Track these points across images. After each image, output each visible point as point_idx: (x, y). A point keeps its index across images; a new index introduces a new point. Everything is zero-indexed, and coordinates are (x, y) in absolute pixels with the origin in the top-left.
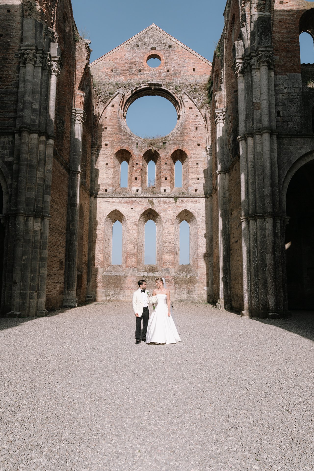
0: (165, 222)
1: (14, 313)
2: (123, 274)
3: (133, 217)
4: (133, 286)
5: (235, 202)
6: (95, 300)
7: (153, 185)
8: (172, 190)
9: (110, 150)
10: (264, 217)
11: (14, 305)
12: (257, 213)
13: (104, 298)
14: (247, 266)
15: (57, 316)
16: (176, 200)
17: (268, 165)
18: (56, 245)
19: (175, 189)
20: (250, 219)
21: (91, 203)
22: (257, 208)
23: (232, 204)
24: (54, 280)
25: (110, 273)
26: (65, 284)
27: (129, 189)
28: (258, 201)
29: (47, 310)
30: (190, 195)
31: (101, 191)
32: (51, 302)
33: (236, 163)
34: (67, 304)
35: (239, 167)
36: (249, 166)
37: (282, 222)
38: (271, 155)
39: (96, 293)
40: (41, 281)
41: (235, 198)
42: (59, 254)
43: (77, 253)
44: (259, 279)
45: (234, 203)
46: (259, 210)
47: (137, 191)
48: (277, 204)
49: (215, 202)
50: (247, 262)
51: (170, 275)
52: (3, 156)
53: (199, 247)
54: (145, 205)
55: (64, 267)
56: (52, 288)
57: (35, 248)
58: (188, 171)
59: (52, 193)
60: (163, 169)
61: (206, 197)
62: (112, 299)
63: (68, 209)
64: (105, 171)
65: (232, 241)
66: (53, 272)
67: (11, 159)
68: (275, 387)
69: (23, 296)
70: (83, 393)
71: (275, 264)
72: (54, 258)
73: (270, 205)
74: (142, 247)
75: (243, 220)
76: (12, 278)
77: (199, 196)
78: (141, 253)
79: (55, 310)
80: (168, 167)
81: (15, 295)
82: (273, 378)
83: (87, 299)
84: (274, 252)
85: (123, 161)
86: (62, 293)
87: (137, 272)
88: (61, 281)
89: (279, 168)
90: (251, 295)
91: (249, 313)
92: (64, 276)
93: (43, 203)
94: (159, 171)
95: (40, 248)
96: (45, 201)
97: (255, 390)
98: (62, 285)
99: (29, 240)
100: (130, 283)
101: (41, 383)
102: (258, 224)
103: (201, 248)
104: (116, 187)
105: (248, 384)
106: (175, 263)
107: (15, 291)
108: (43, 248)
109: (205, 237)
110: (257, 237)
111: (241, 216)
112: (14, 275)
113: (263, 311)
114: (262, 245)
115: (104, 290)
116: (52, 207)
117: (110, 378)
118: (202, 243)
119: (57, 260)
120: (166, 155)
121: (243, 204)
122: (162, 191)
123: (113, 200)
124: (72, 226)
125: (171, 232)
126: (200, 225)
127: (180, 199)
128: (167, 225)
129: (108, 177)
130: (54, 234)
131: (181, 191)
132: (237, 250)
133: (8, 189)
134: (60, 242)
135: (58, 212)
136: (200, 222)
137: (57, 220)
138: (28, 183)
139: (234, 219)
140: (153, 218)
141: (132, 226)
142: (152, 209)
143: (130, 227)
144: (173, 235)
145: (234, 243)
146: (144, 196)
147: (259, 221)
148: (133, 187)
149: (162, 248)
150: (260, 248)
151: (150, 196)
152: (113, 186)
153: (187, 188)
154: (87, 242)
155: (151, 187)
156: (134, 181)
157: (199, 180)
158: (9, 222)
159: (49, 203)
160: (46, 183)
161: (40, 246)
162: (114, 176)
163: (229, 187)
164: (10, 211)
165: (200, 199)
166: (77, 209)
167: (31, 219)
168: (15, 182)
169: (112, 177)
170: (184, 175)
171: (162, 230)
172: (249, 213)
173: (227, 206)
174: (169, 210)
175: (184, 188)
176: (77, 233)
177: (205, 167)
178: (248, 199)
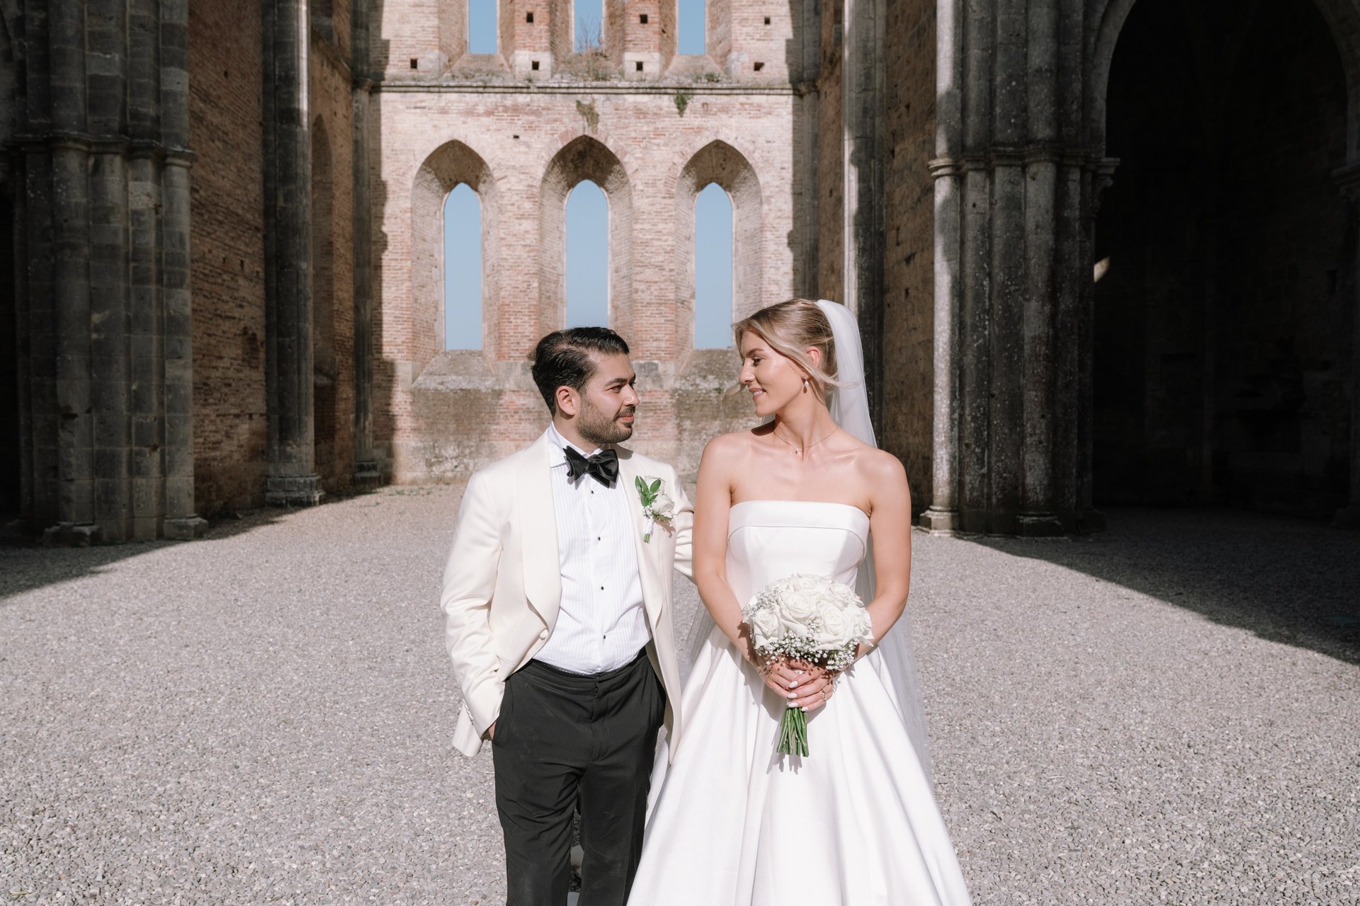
0: (640, 187)
1: (71, 527)
2: (487, 384)
3: (523, 170)
4: (526, 427)
5: (908, 106)
6: (387, 479)
7: (596, 44)
8: (666, 65)
10: (1022, 158)
11: (68, 500)
12: (995, 144)
13: (420, 472)
14: (952, 348)
15: (243, 537)
16: (681, 105)
18: (226, 272)
19: (678, 62)
20: (968, 166)
21: (356, 115)
22: (998, 124)
23: (895, 115)
24: (227, 406)
25: (439, 379)
26: (268, 419)
27: (502, 60)
28: (1001, 93)
29: (204, 516)
30: (734, 85)
31: (395, 68)
32: (220, 489)
34: (282, 494)
37: (1089, 176)
39: (390, 452)
40: (171, 408)
41: (908, 89)
42: (241, 306)
43: (310, 304)
44: (993, 396)
45: (903, 109)
46: (1005, 133)
47: (536, 66)
48: (1075, 107)
49: (831, 113)
50: (953, 330)
51: (661, 386)
53: (765, 282)
54: (565, 124)
55: (262, 355)
56: (218, 437)
57: (140, 279)
59: (197, 65)
61: (798, 94)
62: (450, 475)
63: (265, 132)
65: (894, 255)
66: (218, 374)
68: (1105, 800)
69: (102, 464)
70: (316, 848)
71: (1056, 337)
72: (220, 321)
73: (1049, 110)
74: (556, 282)
75: (940, 172)
76: (54, 395)
77: (768, 89)
78: (555, 306)
79: (237, 518)
81: (73, 460)
82: (1087, 762)
83: (359, 475)
84: (1053, 293)
86: (258, 453)
88: (253, 409)
90: (960, 451)
91: (953, 518)
92: (263, 392)
93: (158, 101)
95: (160, 281)
96: (167, 93)
97: (1027, 816)
98: (259, 424)
99: (113, 247)
100: (517, 416)
101: (142, 808)
102: (998, 187)
103: (774, 288)
104: (453, 51)
105: (993, 792)
106: (679, 343)
107: (70, 445)
108: (169, 279)
109: (789, 244)
110: (990, 238)
111: (934, 157)
112: (61, 384)
113: (1002, 511)
114: (1010, 268)
115: (420, 445)
116: (198, 118)
117: (436, 780)
118: (778, 269)
119: (234, 330)
121: (943, 108)
122: (630, 68)
123: (443, 104)
124: (286, 200)
125: (664, 226)
126: (773, 200)
127: (697, 100)
128: (651, 199)
129: (419, 9)
130: (216, 227)
131: (703, 68)
132: (910, 291)
133: (8, 38)
134: (242, 262)
135: (225, 142)
136: (772, 189)
137: (223, 173)
138: (89, 14)
139: (902, 171)
140: (594, 172)
141: (517, 204)
142: (591, 139)
143: (509, 208)
144: (670, 238)
145: (898, 263)
146: (559, 88)
147: (1000, 174)
148: (517, 52)
149: (630, 285)
150: (1001, 277)
151: (585, 88)
152: (441, 49)
153: (724, 58)
154: (347, 263)
155: (588, 51)
156: (521, 26)
157: (772, 26)
158: (25, 177)
159: (184, 100)
160: (165, 16)
161: (159, 271)
162: (444, 7)
163: (887, 46)
164: (27, 131)
165: (772, 99)
166: (303, 133)
167: (111, 164)
168: (33, 9)
169: (435, 10)
170: (713, 5)
171: (631, 219)
172: (963, 145)
173: (876, 123)
174: (656, 141)
175: (714, 56)
176: (306, 226)
178: (961, 87)
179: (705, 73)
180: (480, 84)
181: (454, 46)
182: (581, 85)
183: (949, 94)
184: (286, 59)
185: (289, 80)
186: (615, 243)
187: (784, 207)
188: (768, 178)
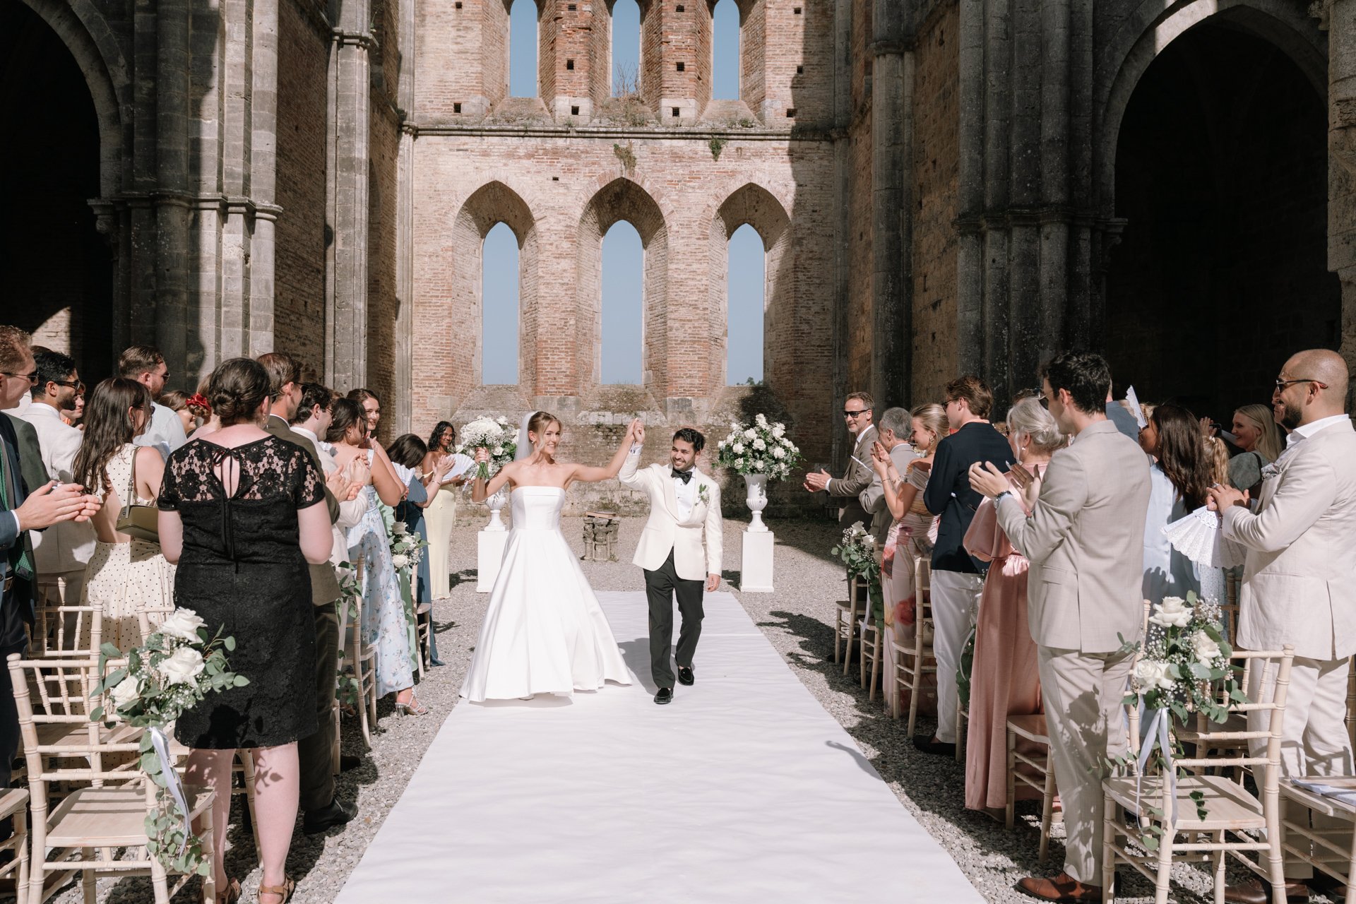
0: (675, 228)
3: (561, 211)
5: (934, 162)
7: (632, 90)
8: (701, 112)
10: (1036, 219)
12: (1012, 206)
16: (716, 150)
17: (1057, 32)
18: (292, 312)
19: (712, 107)
20: (988, 225)
21: (402, 157)
22: (1014, 188)
23: (923, 169)
25: (476, 413)
27: (542, 103)
28: (1017, 160)
30: (768, 131)
31: (439, 112)
33: (942, 17)
35: (956, 35)
36: (992, 33)
37: (1099, 235)
41: (934, 146)
42: (304, 344)
43: (365, 341)
45: (929, 164)
46: (1020, 196)
47: (575, 111)
48: (1085, 173)
49: (861, 160)
53: (797, 321)
54: (603, 167)
57: (230, 323)
58: (764, 37)
60: (671, 28)
61: (828, 139)
64: (454, 33)
65: (921, 301)
73: (1060, 176)
74: (592, 320)
77: (800, 135)
78: (591, 343)
80: (687, 22)
87: (577, 412)
89: (1099, 40)
93: (247, 160)
94: (654, 38)
95: (246, 324)
99: (209, 294)
102: (1015, 245)
103: (804, 327)
104: (495, 95)
106: (712, 380)
108: (254, 323)
110: (1008, 291)
114: (1026, 318)
118: (809, 308)
122: (667, 113)
123: (485, 147)
124: (344, 243)
125: (699, 266)
126: (805, 242)
127: (732, 145)
128: (685, 240)
129: (463, 56)
130: (286, 271)
131: (736, 113)
132: (936, 335)
133: (116, 104)
134: (306, 302)
135: (295, 191)
136: (804, 231)
137: (292, 220)
138: (192, 85)
139: (930, 222)
140: (630, 213)
141: (555, 244)
142: (628, 181)
143: (548, 247)
144: (705, 278)
145: (926, 308)
146: (598, 132)
147: (1017, 234)
148: (557, 97)
149: (665, 323)
150: (1018, 327)
151: (623, 132)
152: (483, 93)
153: (757, 105)
154: (391, 300)
155: (625, 96)
156: (561, 73)
157: (805, 74)
158: (130, 229)
159: (272, 160)
160: (257, 84)
161: (246, 315)
162: (487, 54)
163: (914, 104)
164: (133, 188)
165: (804, 144)
166: (362, 180)
167: (209, 219)
168: (142, 79)
169: (478, 56)
170: (746, 52)
171: (665, 260)
172: (984, 206)
173: (905, 176)
174: (692, 184)
175: (748, 102)
176: (363, 268)
177: (825, 22)
178: (982, 153)
179: (739, 118)
180: (522, 128)
181: (495, 91)
182: (619, 129)
183: (970, 159)
184: (347, 112)
185: (349, 131)
186: (649, 282)
187: (815, 248)
188: (800, 220)
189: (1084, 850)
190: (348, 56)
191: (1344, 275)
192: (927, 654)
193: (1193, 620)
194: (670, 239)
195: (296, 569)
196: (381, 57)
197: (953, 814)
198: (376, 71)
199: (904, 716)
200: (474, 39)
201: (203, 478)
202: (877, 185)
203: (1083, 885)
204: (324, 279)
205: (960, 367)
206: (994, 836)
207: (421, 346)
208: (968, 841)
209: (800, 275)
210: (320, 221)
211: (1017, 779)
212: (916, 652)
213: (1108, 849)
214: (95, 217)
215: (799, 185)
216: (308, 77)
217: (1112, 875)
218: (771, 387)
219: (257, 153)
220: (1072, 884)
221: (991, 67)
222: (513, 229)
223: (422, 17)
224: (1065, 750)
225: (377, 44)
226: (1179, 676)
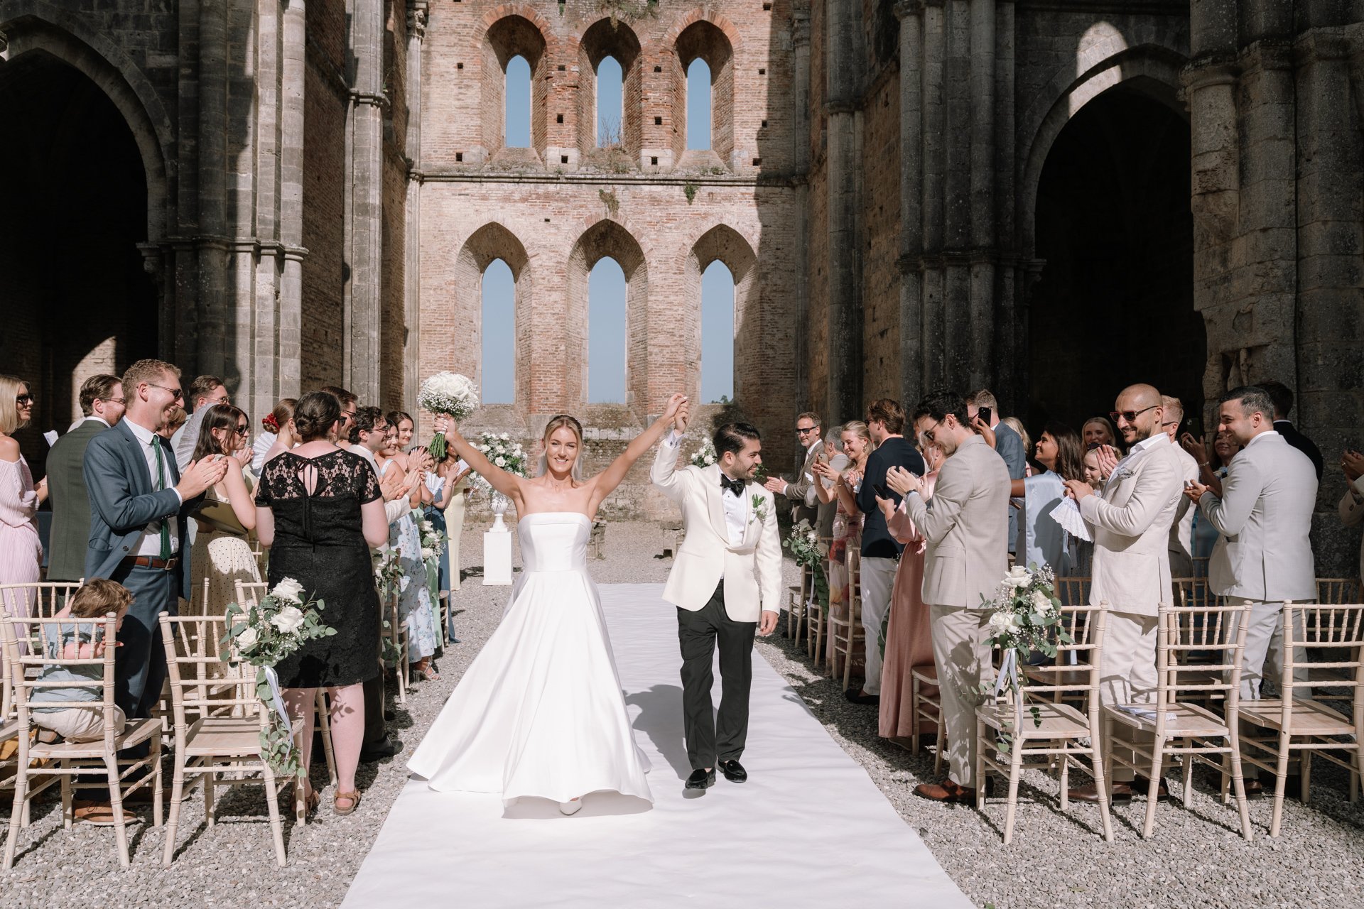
0: (654, 264)
2: (519, 434)
3: (553, 249)
5: (881, 209)
7: (616, 141)
8: (677, 161)
9: (469, 17)
10: (967, 260)
12: (946, 249)
16: (690, 195)
17: (984, 98)
18: (316, 341)
19: (687, 156)
20: (925, 265)
21: (409, 201)
22: (948, 233)
23: (871, 214)
25: (477, 430)
27: (535, 153)
28: (950, 209)
30: (736, 178)
31: (443, 160)
33: (887, 81)
35: (898, 99)
36: (928, 99)
37: (1021, 274)
38: (995, 67)
41: (881, 194)
42: (325, 369)
43: (378, 366)
45: (877, 210)
46: (953, 240)
47: (565, 160)
48: (1009, 220)
49: (819, 204)
52: (139, 48)
53: (763, 347)
54: (589, 209)
57: (262, 351)
58: (733, 95)
60: (649, 86)
61: (790, 185)
64: (456, 91)
65: (871, 330)
67: (167, 60)
72: (311, 382)
73: (988, 223)
74: (580, 346)
77: (765, 182)
78: (579, 366)
80: (664, 81)
85: (513, 55)
89: (1020, 104)
93: (279, 209)
94: (635, 96)
95: (277, 353)
102: (949, 282)
103: (769, 352)
104: (492, 146)
108: (283, 351)
110: (943, 322)
114: (959, 346)
118: (774, 336)
120: (660, 40)
121: (905, 216)
122: (646, 162)
123: (484, 192)
124: (360, 279)
125: (675, 298)
126: (769, 276)
127: (704, 191)
128: (663, 275)
129: (464, 111)
131: (708, 162)
132: (884, 360)
133: (163, 160)
134: (327, 332)
135: (318, 235)
136: (769, 267)
137: (315, 260)
138: (230, 143)
139: (877, 260)
140: (614, 250)
141: (547, 278)
142: (612, 222)
143: (541, 281)
144: (681, 309)
145: (875, 336)
146: (585, 179)
147: (951, 273)
148: (548, 148)
149: (645, 348)
150: (952, 353)
151: (607, 179)
152: (482, 144)
153: (727, 154)
154: (400, 329)
155: (608, 147)
156: (552, 126)
157: (768, 128)
158: (174, 270)
159: (299, 208)
160: (286, 142)
161: (277, 344)
162: (485, 109)
163: (864, 157)
164: (177, 234)
165: (768, 190)
166: (375, 223)
167: (245, 260)
168: (186, 138)
169: (478, 111)
170: (717, 108)
171: (645, 292)
172: (922, 248)
173: (856, 220)
174: (668, 225)
175: (719, 152)
176: (376, 301)
177: (787, 82)
178: (920, 202)
179: (711, 167)
180: (517, 175)
181: (493, 142)
182: (604, 176)
183: (910, 207)
184: (363, 163)
185: (364, 179)
186: (631, 311)
187: (779, 282)
188: (765, 257)
189: (962, 761)
190: (364, 113)
191: (1206, 314)
192: (857, 625)
193: (1033, 582)
194: (650, 273)
195: (360, 551)
196: (391, 112)
197: (872, 745)
198: (387, 125)
199: (841, 677)
200: (474, 96)
201: (289, 481)
202: (832, 227)
203: (962, 788)
204: (343, 311)
205: (902, 389)
206: (902, 759)
207: (426, 369)
208: (882, 763)
209: (766, 306)
210: (339, 260)
211: (921, 716)
212: (850, 623)
213: (980, 759)
214: (143, 259)
215: (764, 226)
216: (329, 133)
217: (983, 779)
218: (740, 405)
219: (286, 202)
220: (955, 787)
221: (927, 129)
222: (510, 265)
223: (427, 76)
224: (948, 685)
225: (389, 102)
226: (1023, 624)
